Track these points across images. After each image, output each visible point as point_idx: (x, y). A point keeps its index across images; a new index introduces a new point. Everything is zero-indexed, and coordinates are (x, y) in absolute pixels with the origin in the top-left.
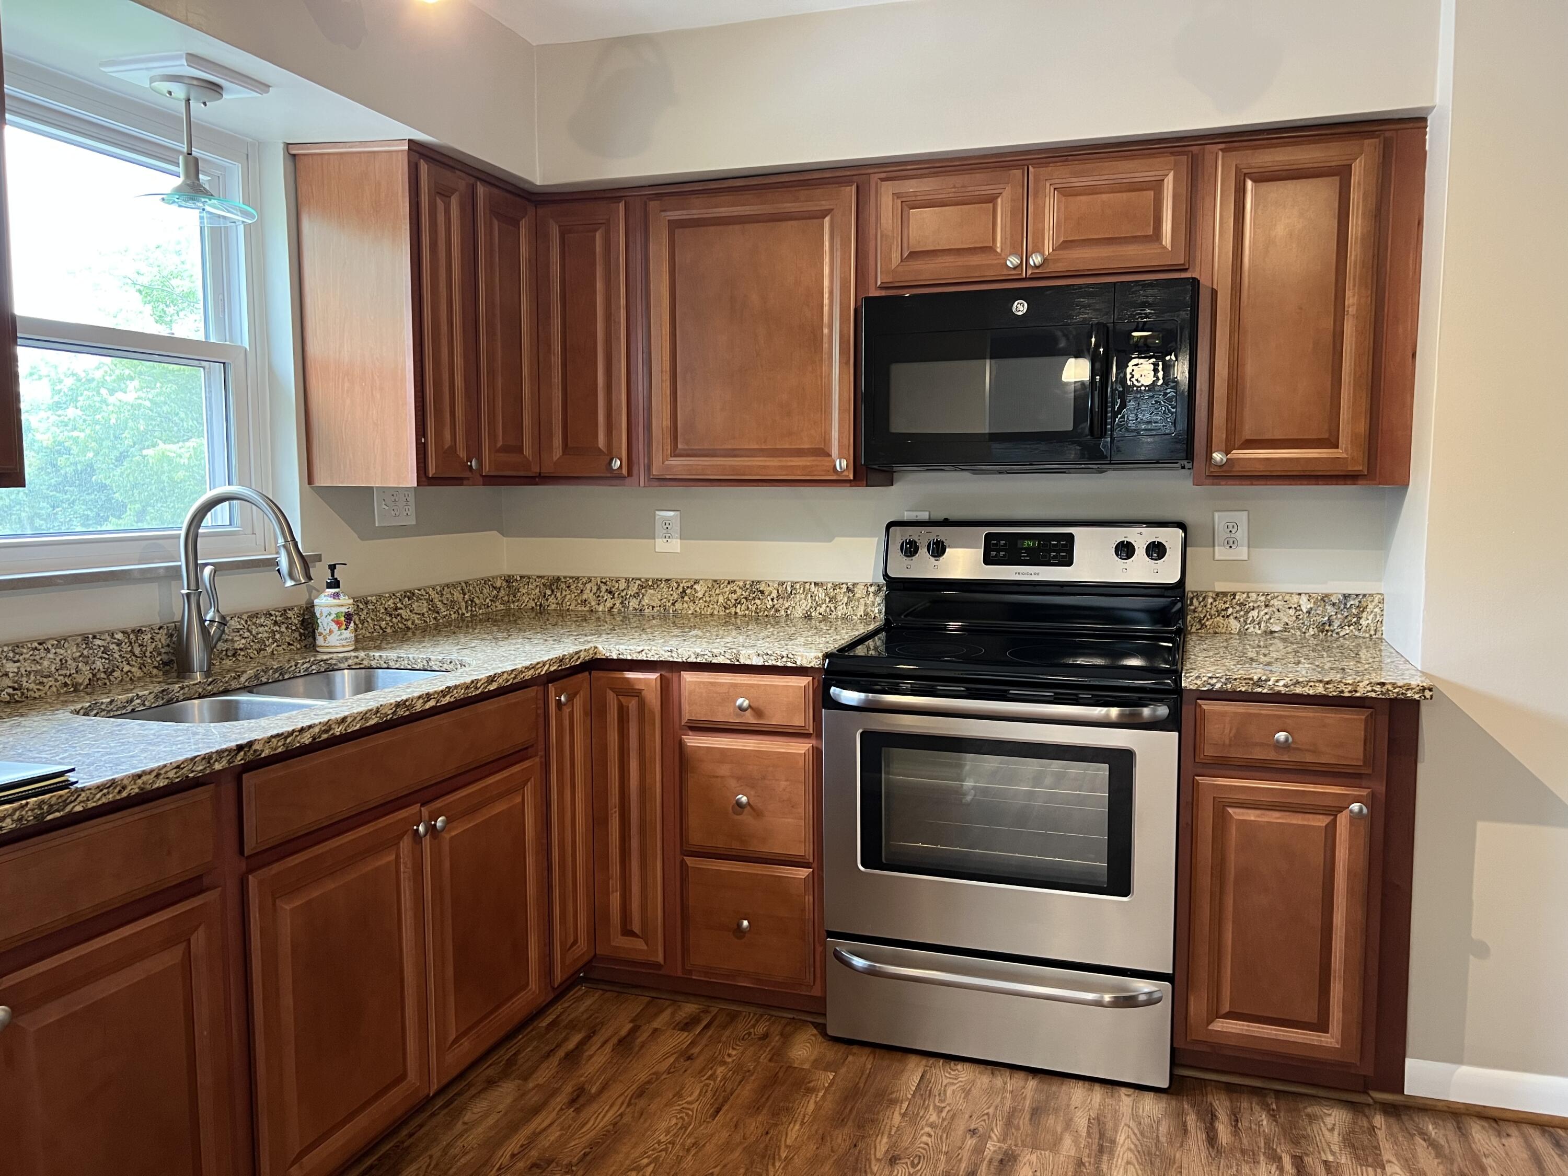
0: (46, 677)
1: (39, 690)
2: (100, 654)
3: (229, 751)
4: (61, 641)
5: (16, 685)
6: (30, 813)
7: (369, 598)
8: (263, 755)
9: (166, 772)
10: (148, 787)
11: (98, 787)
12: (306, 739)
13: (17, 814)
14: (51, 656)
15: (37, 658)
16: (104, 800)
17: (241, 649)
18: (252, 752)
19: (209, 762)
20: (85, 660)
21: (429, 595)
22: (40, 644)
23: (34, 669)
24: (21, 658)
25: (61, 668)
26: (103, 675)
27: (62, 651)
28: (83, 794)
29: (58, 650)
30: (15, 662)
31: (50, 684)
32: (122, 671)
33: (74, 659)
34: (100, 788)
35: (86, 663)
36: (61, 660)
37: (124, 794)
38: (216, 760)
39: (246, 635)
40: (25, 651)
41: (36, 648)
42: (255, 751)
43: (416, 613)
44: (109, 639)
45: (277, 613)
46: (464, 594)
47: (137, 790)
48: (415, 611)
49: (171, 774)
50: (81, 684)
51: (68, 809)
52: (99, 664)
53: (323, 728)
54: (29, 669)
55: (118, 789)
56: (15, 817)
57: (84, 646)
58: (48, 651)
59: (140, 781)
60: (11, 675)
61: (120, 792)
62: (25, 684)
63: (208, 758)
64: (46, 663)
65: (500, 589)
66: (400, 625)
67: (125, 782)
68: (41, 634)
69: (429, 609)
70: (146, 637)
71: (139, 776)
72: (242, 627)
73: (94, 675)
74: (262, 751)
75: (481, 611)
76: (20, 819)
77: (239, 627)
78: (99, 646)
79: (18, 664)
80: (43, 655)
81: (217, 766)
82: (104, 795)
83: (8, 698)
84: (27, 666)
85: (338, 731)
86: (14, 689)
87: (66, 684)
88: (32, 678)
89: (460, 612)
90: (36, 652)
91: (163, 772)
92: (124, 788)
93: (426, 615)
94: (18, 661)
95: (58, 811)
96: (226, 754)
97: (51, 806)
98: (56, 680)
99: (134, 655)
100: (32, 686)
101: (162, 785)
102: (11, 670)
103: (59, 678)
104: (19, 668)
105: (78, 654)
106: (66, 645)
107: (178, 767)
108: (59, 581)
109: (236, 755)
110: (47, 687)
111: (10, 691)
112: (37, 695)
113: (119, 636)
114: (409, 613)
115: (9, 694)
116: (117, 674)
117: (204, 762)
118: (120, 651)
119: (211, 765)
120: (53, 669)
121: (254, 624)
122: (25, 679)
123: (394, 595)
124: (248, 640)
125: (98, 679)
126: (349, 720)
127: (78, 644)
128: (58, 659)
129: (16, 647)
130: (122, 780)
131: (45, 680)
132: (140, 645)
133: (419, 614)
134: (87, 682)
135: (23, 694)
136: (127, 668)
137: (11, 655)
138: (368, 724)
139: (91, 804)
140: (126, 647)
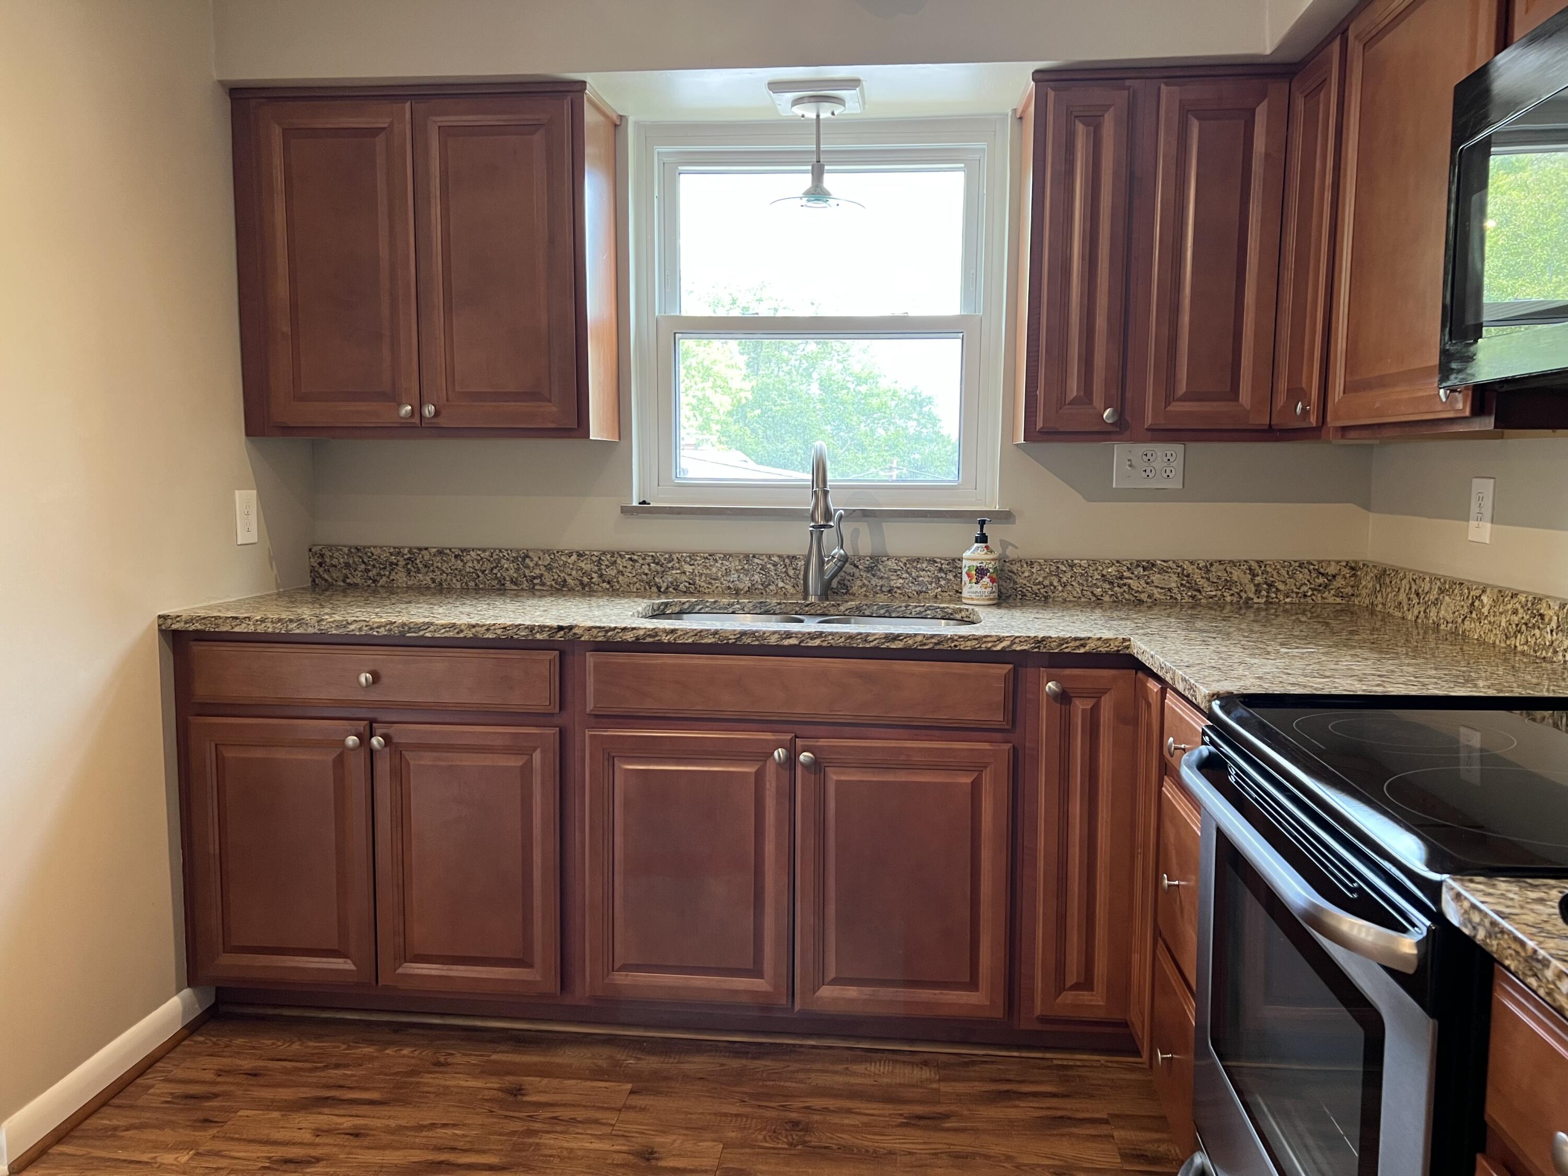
0: (714, 579)
1: (708, 588)
2: (758, 570)
3: (551, 628)
4: (726, 556)
5: (691, 582)
6: (396, 629)
7: (1076, 562)
8: (583, 639)
9: (495, 629)
10: (480, 636)
11: (442, 626)
12: (629, 637)
13: (388, 626)
14: (719, 565)
15: (708, 564)
16: (446, 635)
17: (899, 588)
18: (571, 633)
19: (531, 631)
20: (745, 572)
21: (1184, 569)
22: (710, 555)
23: (705, 572)
24: (695, 563)
25: (726, 575)
26: (760, 586)
27: (727, 563)
28: (432, 627)
29: (724, 562)
30: (691, 565)
31: (717, 585)
32: (777, 585)
33: (737, 571)
34: (444, 626)
35: (747, 575)
36: (726, 569)
37: (461, 635)
38: (538, 632)
39: (905, 575)
40: (698, 558)
41: (707, 558)
42: (575, 634)
43: (1157, 587)
44: (766, 560)
45: (943, 562)
46: (1254, 575)
47: (471, 635)
48: (1156, 584)
49: (499, 632)
50: (742, 590)
51: (421, 633)
52: (757, 577)
53: (648, 633)
54: (701, 572)
55: (457, 631)
56: (387, 628)
57: (745, 562)
58: (716, 561)
59: (474, 630)
60: (688, 574)
61: (458, 633)
62: (698, 582)
63: (531, 628)
64: (714, 570)
65: (1334, 577)
66: (1127, 596)
67: (462, 627)
68: (711, 549)
69: (1182, 584)
70: (799, 563)
71: (474, 626)
72: (899, 568)
73: (753, 585)
74: (583, 636)
75: (1288, 600)
76: (390, 630)
77: (896, 567)
78: (758, 564)
79: (693, 567)
80: (712, 563)
81: (538, 636)
82: (447, 631)
83: (685, 589)
84: (699, 569)
85: (665, 639)
86: (690, 584)
87: (729, 588)
88: (704, 578)
89: (1244, 595)
90: (707, 561)
91: (492, 628)
92: (462, 631)
93: (1176, 590)
94: (693, 565)
95: (414, 632)
96: (547, 629)
97: (410, 628)
98: (722, 583)
99: (788, 575)
100: (703, 584)
101: (491, 637)
102: (688, 570)
103: (724, 582)
104: (693, 570)
105: (740, 567)
106: (730, 559)
107: (505, 628)
108: (729, 512)
109: (557, 632)
110: (715, 587)
111: (687, 584)
112: (706, 591)
113: (775, 559)
114: (1145, 585)
115: (685, 586)
116: (772, 587)
117: (527, 630)
118: (775, 570)
119: (533, 635)
120: (719, 575)
121: (915, 568)
122: (697, 578)
123: (1118, 562)
124: (907, 581)
125: (756, 589)
126: (679, 633)
127: (740, 560)
128: (724, 568)
129: (693, 556)
130: (460, 625)
131: (713, 582)
132: (794, 569)
133: (1162, 588)
134: (746, 589)
135: (696, 588)
136: (781, 584)
137: (688, 559)
138: (703, 642)
139: (437, 635)
140: (780, 568)
